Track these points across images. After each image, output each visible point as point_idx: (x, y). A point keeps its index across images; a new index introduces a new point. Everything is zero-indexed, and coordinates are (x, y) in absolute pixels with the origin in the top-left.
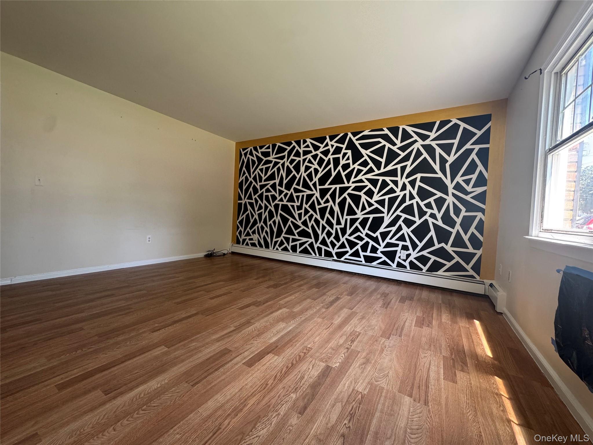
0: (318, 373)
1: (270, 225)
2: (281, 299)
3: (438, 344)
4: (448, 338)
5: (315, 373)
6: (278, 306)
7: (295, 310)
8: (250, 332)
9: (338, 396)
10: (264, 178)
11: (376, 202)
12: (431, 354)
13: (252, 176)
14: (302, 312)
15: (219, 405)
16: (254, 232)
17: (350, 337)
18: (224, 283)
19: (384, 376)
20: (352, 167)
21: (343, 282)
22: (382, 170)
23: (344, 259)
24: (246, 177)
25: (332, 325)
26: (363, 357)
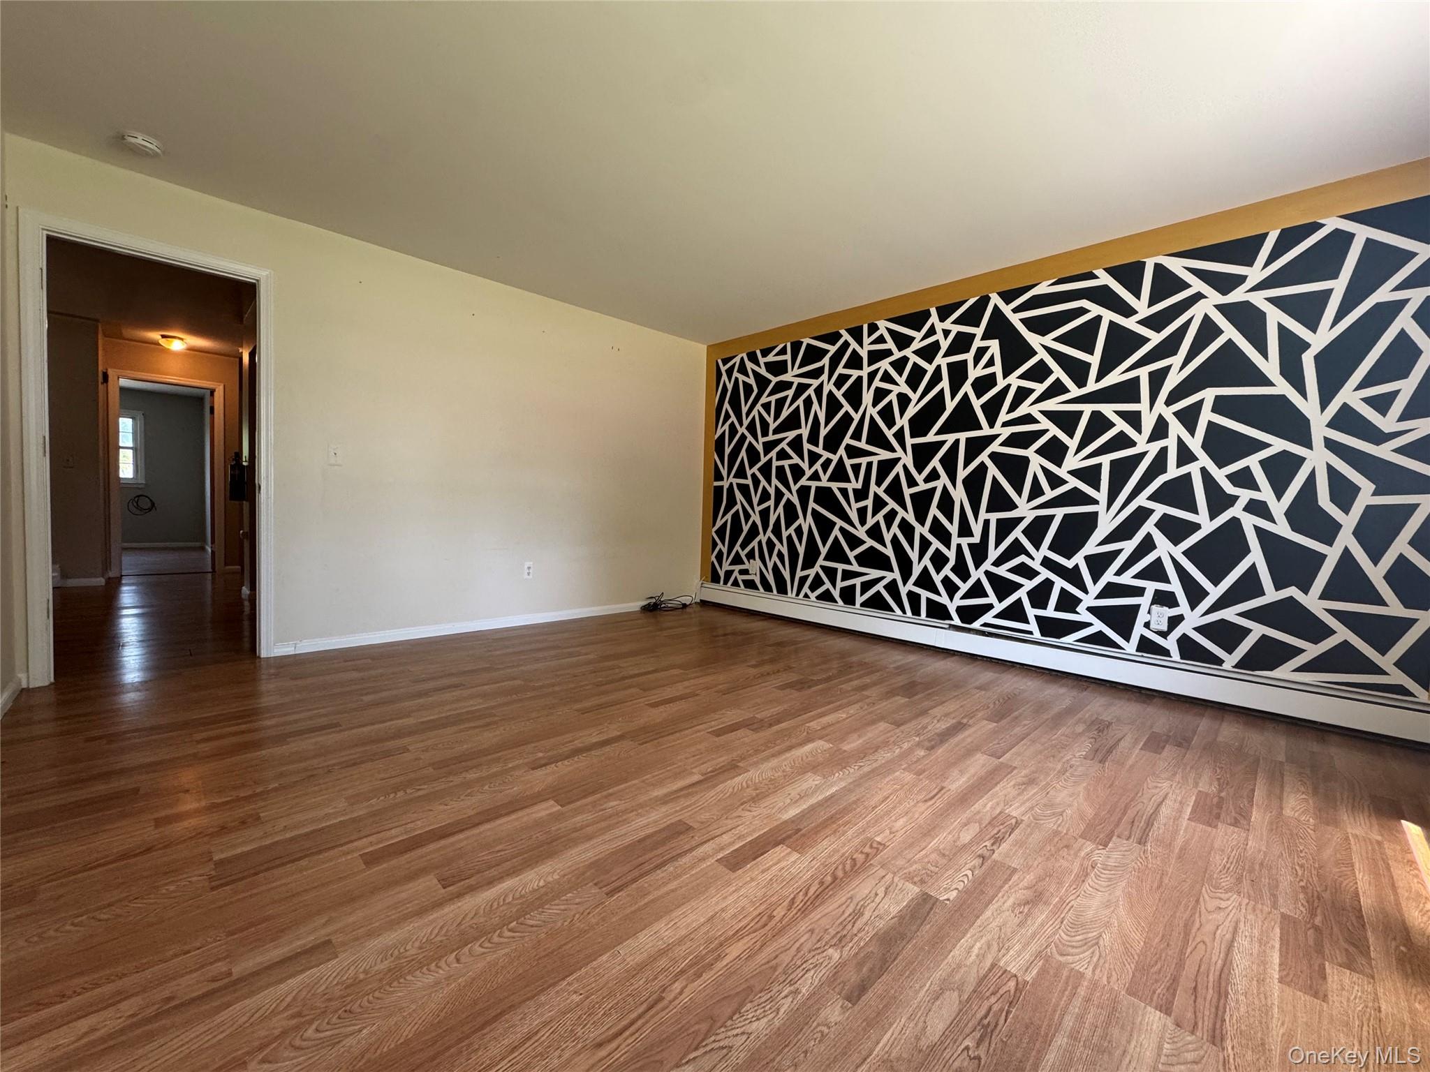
0: (898, 908)
1: (789, 537)
2: (813, 716)
3: (1265, 881)
4: (1302, 866)
5: (892, 907)
6: (805, 734)
7: (846, 747)
8: (735, 790)
9: (951, 974)
10: (772, 426)
11: (1071, 473)
12: (1240, 905)
13: (746, 422)
14: (862, 754)
15: (662, 946)
16: (751, 556)
17: (990, 829)
18: (682, 671)
19: (1086, 944)
20: (1001, 383)
21: (977, 684)
22: (1092, 386)
23: (981, 625)
24: (732, 425)
25: (942, 792)
26: (1026, 885)
